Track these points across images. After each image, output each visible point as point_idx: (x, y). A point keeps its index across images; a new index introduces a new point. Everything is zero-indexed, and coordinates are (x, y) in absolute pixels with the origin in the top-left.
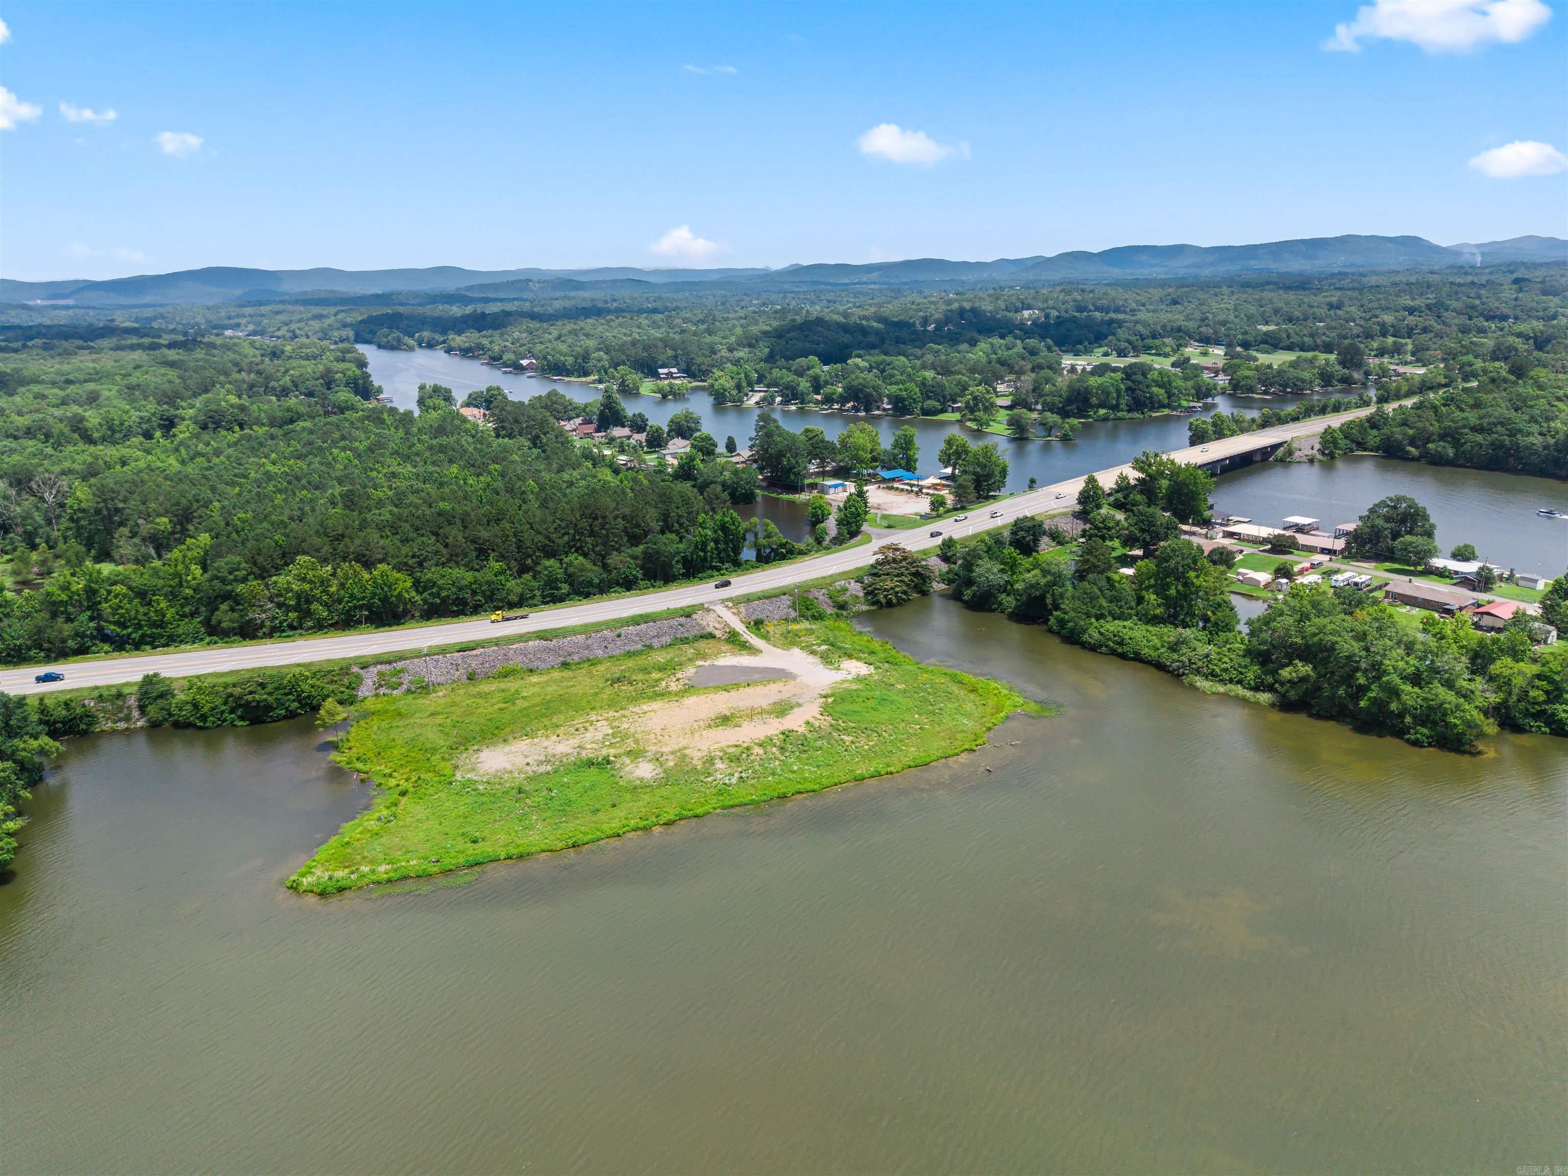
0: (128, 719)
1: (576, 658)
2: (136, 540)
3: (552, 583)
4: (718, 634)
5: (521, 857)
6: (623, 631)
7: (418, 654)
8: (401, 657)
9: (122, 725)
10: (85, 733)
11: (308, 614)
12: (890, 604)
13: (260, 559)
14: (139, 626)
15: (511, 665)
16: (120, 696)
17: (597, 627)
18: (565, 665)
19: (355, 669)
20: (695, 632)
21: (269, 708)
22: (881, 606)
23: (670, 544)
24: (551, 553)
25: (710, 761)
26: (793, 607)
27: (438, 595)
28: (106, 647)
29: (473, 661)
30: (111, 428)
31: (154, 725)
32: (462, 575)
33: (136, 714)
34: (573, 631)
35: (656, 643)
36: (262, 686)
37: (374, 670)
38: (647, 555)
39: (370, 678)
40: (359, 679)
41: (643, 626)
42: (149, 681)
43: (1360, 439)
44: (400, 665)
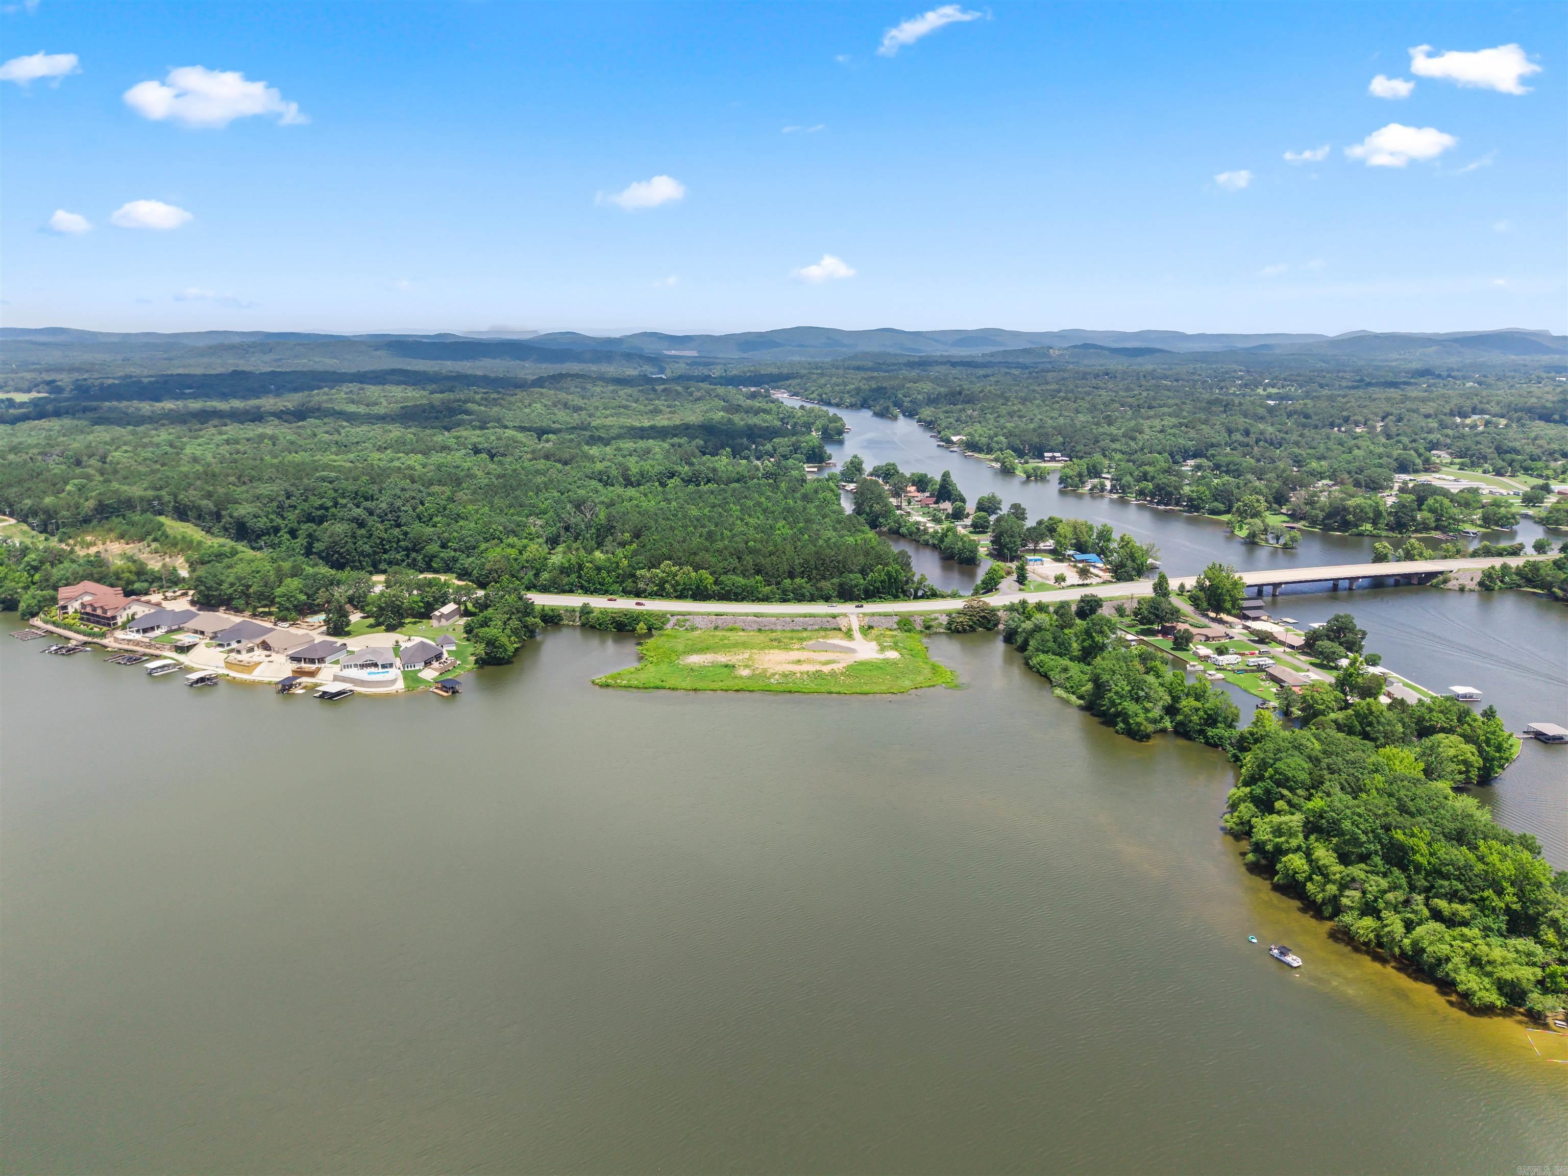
0: (574, 621)
1: (767, 628)
2: (615, 544)
3: (784, 592)
4: (843, 629)
5: (673, 689)
6: (796, 619)
7: (698, 614)
8: (689, 614)
9: (571, 623)
10: (557, 624)
11: (664, 589)
12: (958, 632)
13: (653, 560)
14: (594, 584)
15: (736, 626)
16: (574, 611)
17: (783, 616)
18: (760, 630)
19: (668, 616)
20: (833, 626)
21: (626, 625)
22: (953, 632)
23: (855, 578)
24: (791, 576)
25: (774, 674)
26: (898, 623)
27: (723, 589)
28: (580, 591)
29: (720, 621)
30: (642, 475)
31: (583, 625)
32: (740, 580)
33: (577, 619)
34: (772, 616)
35: (809, 628)
36: (626, 615)
37: (676, 617)
38: (841, 585)
39: (673, 620)
40: (668, 620)
41: (808, 619)
42: (585, 606)
43: (1530, 576)
44: (687, 617)
